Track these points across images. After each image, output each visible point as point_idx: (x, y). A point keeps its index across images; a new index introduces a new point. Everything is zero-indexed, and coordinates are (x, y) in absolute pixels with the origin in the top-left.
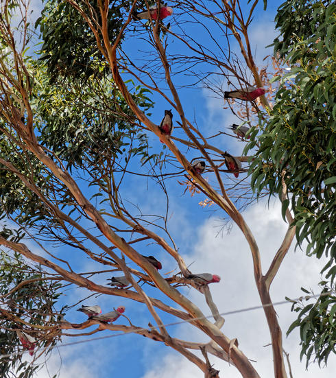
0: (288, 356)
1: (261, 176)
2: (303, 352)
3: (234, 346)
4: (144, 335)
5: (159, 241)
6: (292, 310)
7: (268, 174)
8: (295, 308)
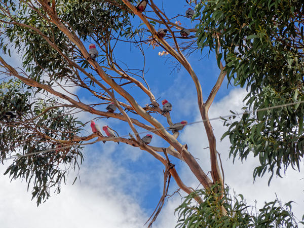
0: (219, 155)
1: (204, 38)
2: (231, 152)
3: (185, 149)
4: (127, 143)
5: (138, 84)
6: (224, 125)
7: (208, 37)
8: (226, 124)
